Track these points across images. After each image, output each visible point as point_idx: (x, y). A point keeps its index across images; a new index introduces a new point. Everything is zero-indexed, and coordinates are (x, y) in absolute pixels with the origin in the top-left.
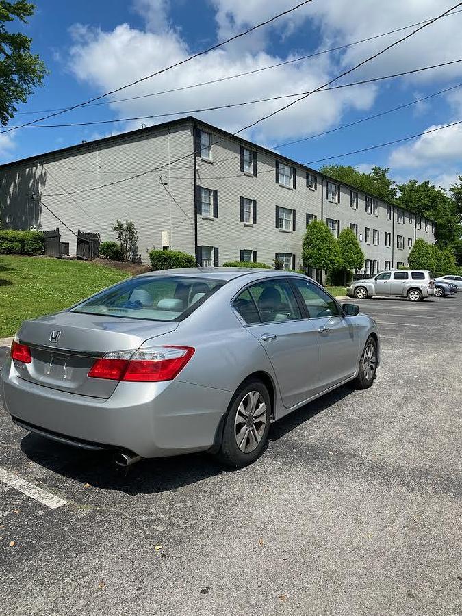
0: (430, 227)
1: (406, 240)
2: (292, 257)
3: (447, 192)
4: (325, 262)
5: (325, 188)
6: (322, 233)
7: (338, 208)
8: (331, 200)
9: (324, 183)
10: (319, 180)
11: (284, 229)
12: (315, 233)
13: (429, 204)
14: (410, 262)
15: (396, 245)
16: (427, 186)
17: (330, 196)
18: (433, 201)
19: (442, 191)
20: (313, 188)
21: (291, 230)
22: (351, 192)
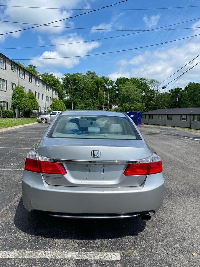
0: (57, 93)
1: (50, 98)
2: (6, 104)
3: (60, 79)
4: (24, 106)
5: (19, 71)
6: (21, 93)
7: (24, 81)
8: (21, 77)
9: (19, 69)
10: (16, 67)
11: (2, 89)
12: (18, 92)
13: (53, 83)
14: (52, 108)
15: (46, 100)
16: (52, 76)
17: (21, 75)
18: (55, 82)
19: (58, 79)
20: (14, 71)
21: (5, 90)
22: (29, 75)
